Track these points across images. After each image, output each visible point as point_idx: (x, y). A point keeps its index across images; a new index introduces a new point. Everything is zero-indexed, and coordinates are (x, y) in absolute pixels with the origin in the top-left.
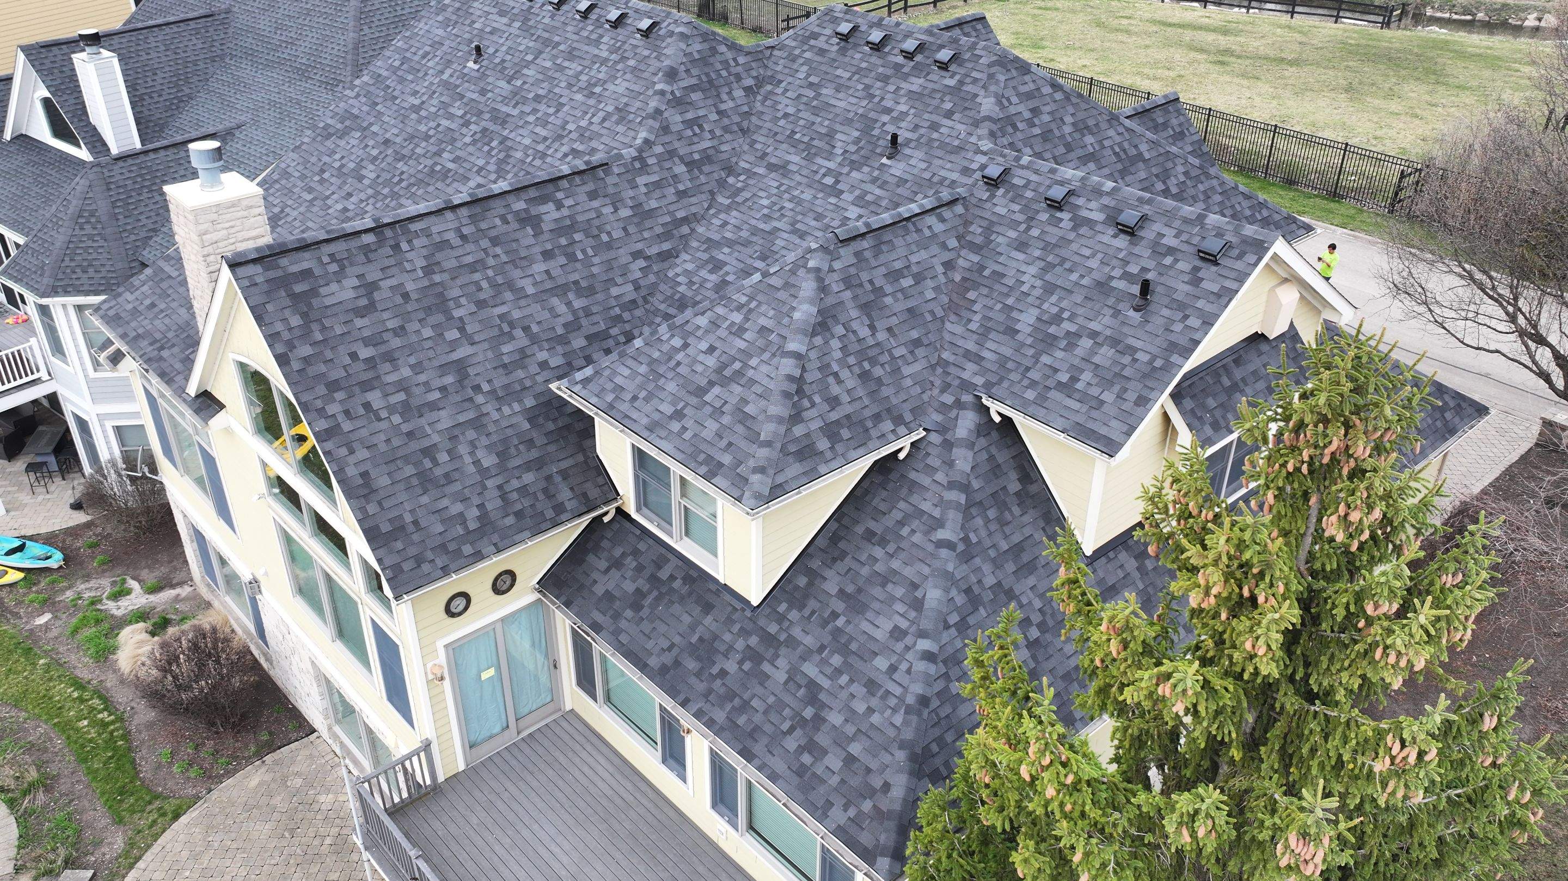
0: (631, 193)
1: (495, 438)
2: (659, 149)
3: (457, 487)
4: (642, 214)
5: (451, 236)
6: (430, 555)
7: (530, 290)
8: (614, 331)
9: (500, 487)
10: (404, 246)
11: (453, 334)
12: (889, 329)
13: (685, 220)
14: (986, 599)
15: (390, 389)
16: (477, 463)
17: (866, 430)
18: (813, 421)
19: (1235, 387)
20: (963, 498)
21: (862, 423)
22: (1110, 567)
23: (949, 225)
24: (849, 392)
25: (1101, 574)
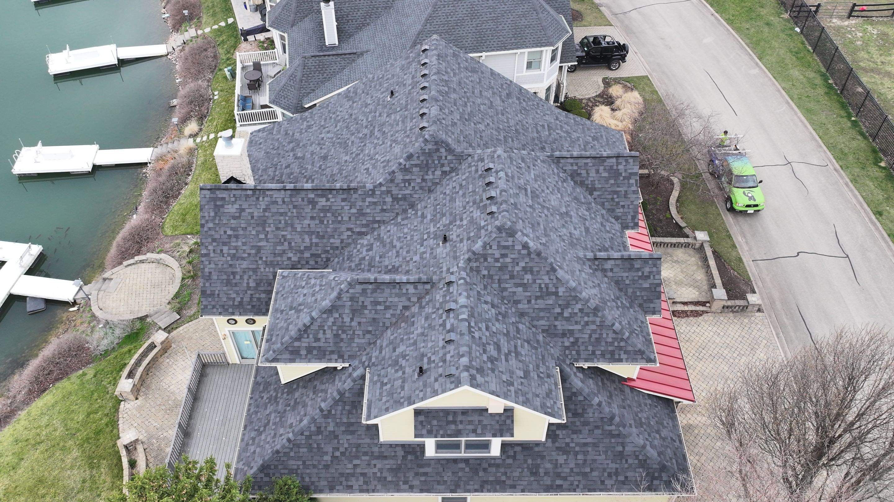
0: (361, 204)
1: (258, 278)
2: (384, 188)
3: (237, 289)
4: (361, 213)
5: (280, 201)
6: (218, 307)
7: (299, 229)
8: (323, 256)
9: (251, 295)
10: (261, 199)
11: (262, 236)
12: (359, 323)
13: (379, 222)
14: (324, 434)
15: (232, 248)
16: (248, 283)
17: (325, 355)
18: (304, 343)
19: (454, 422)
20: (338, 397)
21: (325, 351)
22: (390, 450)
23: (417, 291)
24: (326, 339)
25: (383, 449)
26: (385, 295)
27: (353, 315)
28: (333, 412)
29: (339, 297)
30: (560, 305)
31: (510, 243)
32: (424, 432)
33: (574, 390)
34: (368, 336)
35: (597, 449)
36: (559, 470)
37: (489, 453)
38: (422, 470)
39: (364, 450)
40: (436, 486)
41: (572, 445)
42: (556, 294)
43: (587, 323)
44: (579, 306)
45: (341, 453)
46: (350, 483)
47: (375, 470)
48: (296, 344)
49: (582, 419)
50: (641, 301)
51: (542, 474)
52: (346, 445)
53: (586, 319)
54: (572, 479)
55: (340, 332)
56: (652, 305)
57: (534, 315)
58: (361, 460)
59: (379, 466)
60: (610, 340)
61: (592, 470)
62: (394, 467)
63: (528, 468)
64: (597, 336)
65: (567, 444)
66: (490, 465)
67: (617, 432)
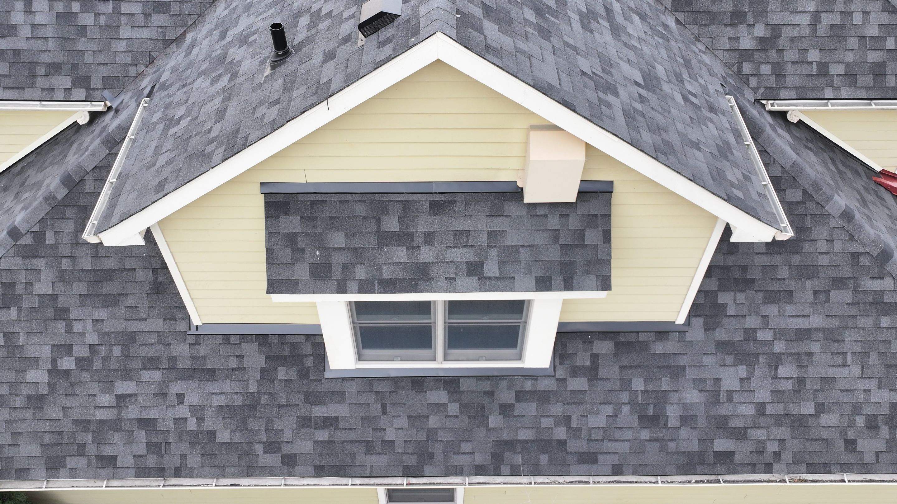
14: (25, 303)
17: (34, 76)
20: (62, 193)
21: (32, 65)
22: (223, 350)
24: (34, 27)
25: (203, 350)
28: (50, 238)
32: (302, 271)
34: (159, 19)
35: (836, 347)
36: (725, 410)
37: (519, 358)
38: (319, 411)
39: (144, 352)
40: (361, 458)
41: (764, 336)
45: (79, 360)
46: (108, 450)
47: (182, 411)
49: (796, 260)
51: (673, 422)
52: (93, 339)
54: (761, 434)
58: (139, 382)
59: (192, 399)
60: (872, 31)
61: (820, 409)
62: (238, 401)
63: (632, 403)
64: (836, 19)
65: (750, 334)
66: (520, 396)
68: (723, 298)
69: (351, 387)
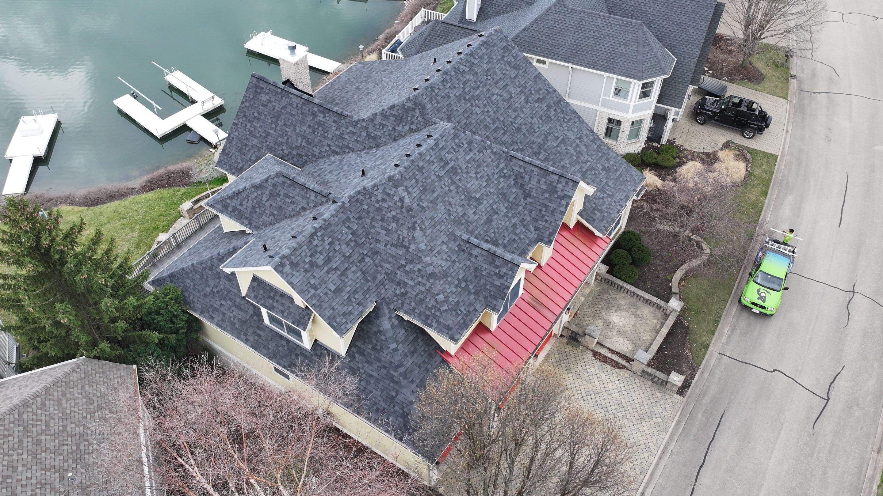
0: (344, 129)
2: (364, 124)
4: (341, 137)
5: (295, 104)
7: (297, 131)
8: (304, 158)
10: (284, 98)
11: (273, 126)
12: (271, 205)
13: (350, 148)
15: (253, 126)
17: (242, 217)
18: (234, 203)
19: (273, 298)
21: (242, 215)
22: (246, 305)
23: (316, 200)
24: (247, 206)
25: (242, 303)
26: (295, 192)
27: (270, 197)
29: (266, 180)
30: (406, 259)
31: (392, 193)
32: (252, 295)
33: (381, 329)
34: (272, 217)
35: (377, 384)
37: (303, 343)
38: (258, 332)
39: (231, 296)
42: (407, 248)
43: (419, 283)
44: (419, 266)
46: (213, 315)
47: (231, 315)
48: (228, 201)
49: (377, 355)
50: (488, 295)
52: (222, 287)
53: (420, 279)
55: (257, 206)
56: (495, 302)
57: (385, 257)
58: (227, 303)
60: (430, 306)
62: (243, 319)
64: (422, 297)
65: (359, 368)
66: (301, 353)
67: (397, 380)
68: (356, 355)
69: (267, 330)
